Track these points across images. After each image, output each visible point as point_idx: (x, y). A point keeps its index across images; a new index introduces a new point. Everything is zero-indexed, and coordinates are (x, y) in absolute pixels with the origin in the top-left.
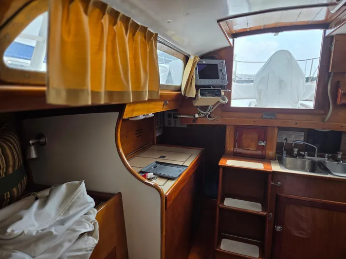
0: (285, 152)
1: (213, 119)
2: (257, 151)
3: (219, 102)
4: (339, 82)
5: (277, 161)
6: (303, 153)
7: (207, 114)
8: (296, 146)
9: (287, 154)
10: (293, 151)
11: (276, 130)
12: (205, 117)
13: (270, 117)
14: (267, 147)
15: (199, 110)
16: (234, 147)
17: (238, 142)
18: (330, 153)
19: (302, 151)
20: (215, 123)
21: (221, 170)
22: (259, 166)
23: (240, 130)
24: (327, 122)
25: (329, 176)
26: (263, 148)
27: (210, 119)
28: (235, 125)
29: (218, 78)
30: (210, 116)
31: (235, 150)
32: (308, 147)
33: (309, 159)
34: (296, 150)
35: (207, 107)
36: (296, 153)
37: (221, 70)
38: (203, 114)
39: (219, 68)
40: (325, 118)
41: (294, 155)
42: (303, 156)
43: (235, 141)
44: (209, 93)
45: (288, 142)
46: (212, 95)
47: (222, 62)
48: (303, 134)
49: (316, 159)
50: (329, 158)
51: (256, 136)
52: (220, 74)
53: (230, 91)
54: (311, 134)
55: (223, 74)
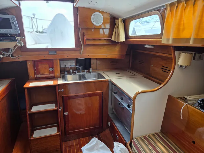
0: (66, 73)
1: (15, 57)
2: (49, 74)
3: (16, 45)
4: (84, 33)
5: (62, 78)
6: (75, 71)
7: (10, 54)
8: (71, 68)
9: (67, 73)
10: (70, 71)
11: (58, 61)
12: (9, 56)
13: (53, 54)
14: (55, 71)
15: (2, 52)
16: (35, 74)
17: (37, 71)
18: (87, 69)
19: (74, 71)
20: (17, 60)
21: (26, 91)
22: (51, 83)
23: (36, 63)
24: (82, 54)
25: (86, 81)
26: (52, 72)
27: (13, 58)
28: (33, 60)
29: (11, 28)
30: (12, 56)
31: (36, 76)
32: (78, 68)
33: (78, 74)
34: (71, 71)
35: (9, 49)
36: (71, 72)
37: (13, 23)
38: (6, 54)
39: (11, 21)
40: (81, 52)
41: (71, 73)
42: (75, 73)
43: (35, 70)
44: (6, 39)
45: (67, 67)
46: (9, 40)
47: (13, 17)
48: (74, 61)
49: (81, 73)
50: (86, 72)
51: (47, 66)
52: (13, 26)
53: (24, 37)
54: (78, 61)
55: (15, 26)
